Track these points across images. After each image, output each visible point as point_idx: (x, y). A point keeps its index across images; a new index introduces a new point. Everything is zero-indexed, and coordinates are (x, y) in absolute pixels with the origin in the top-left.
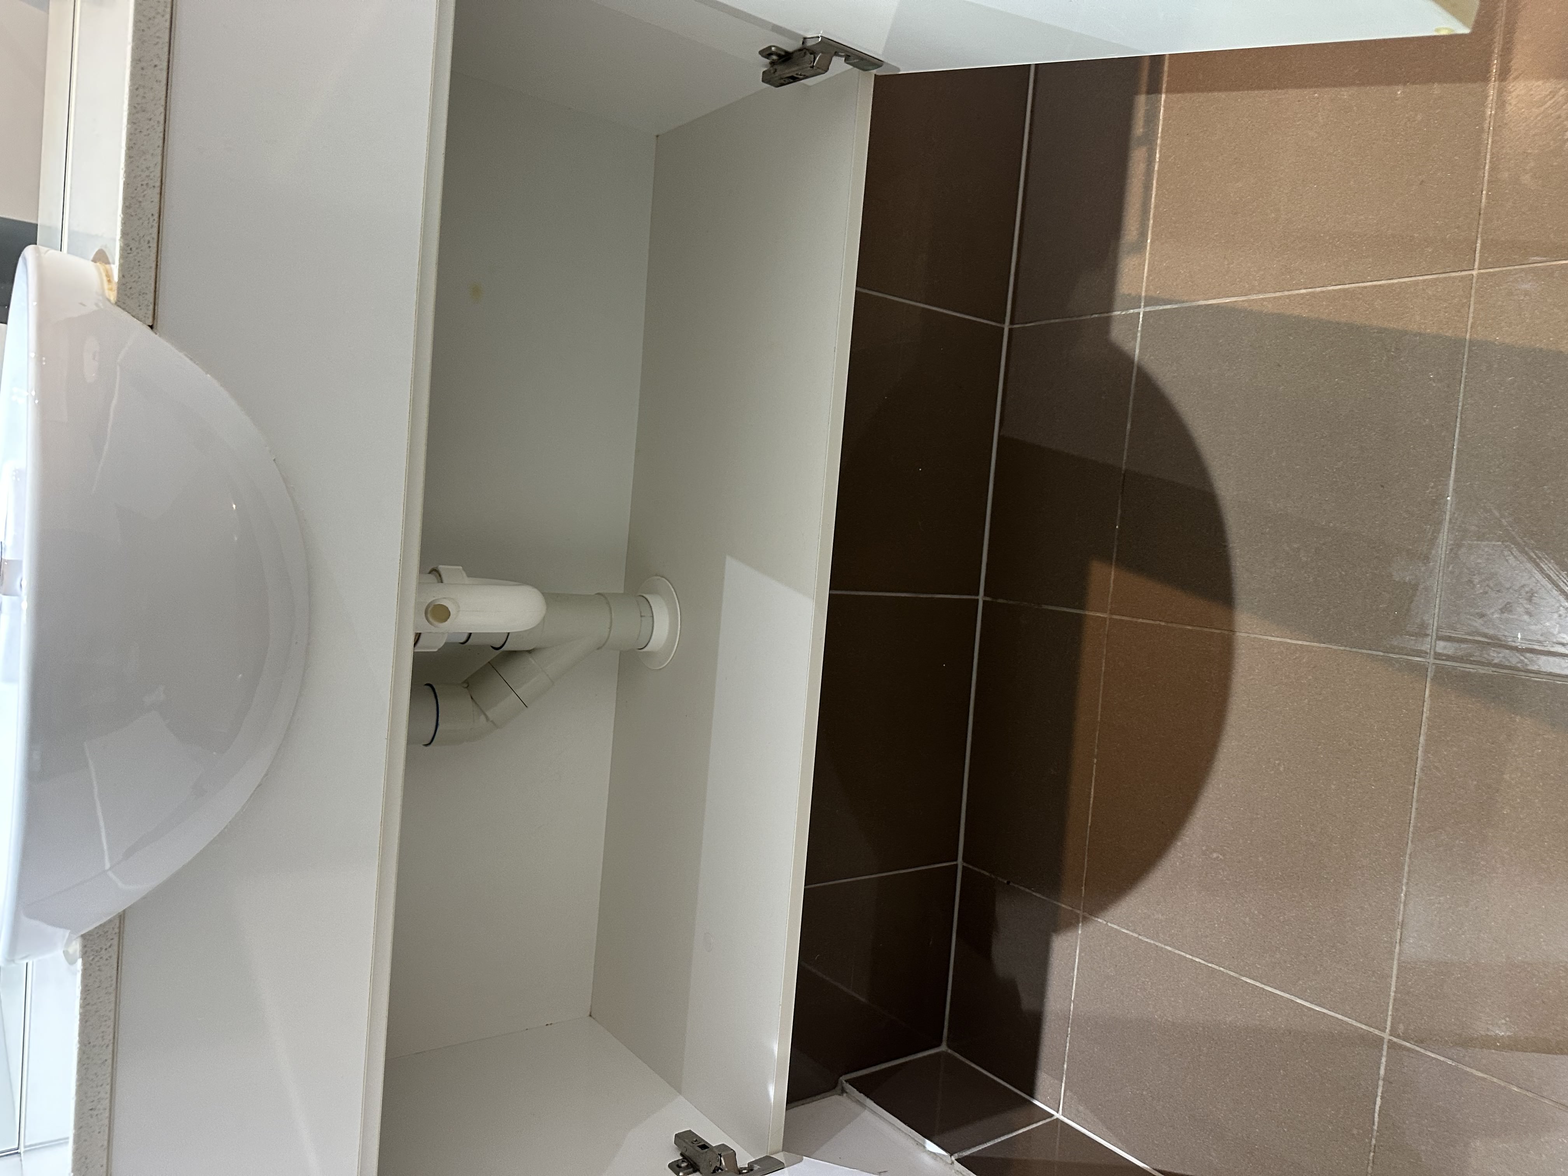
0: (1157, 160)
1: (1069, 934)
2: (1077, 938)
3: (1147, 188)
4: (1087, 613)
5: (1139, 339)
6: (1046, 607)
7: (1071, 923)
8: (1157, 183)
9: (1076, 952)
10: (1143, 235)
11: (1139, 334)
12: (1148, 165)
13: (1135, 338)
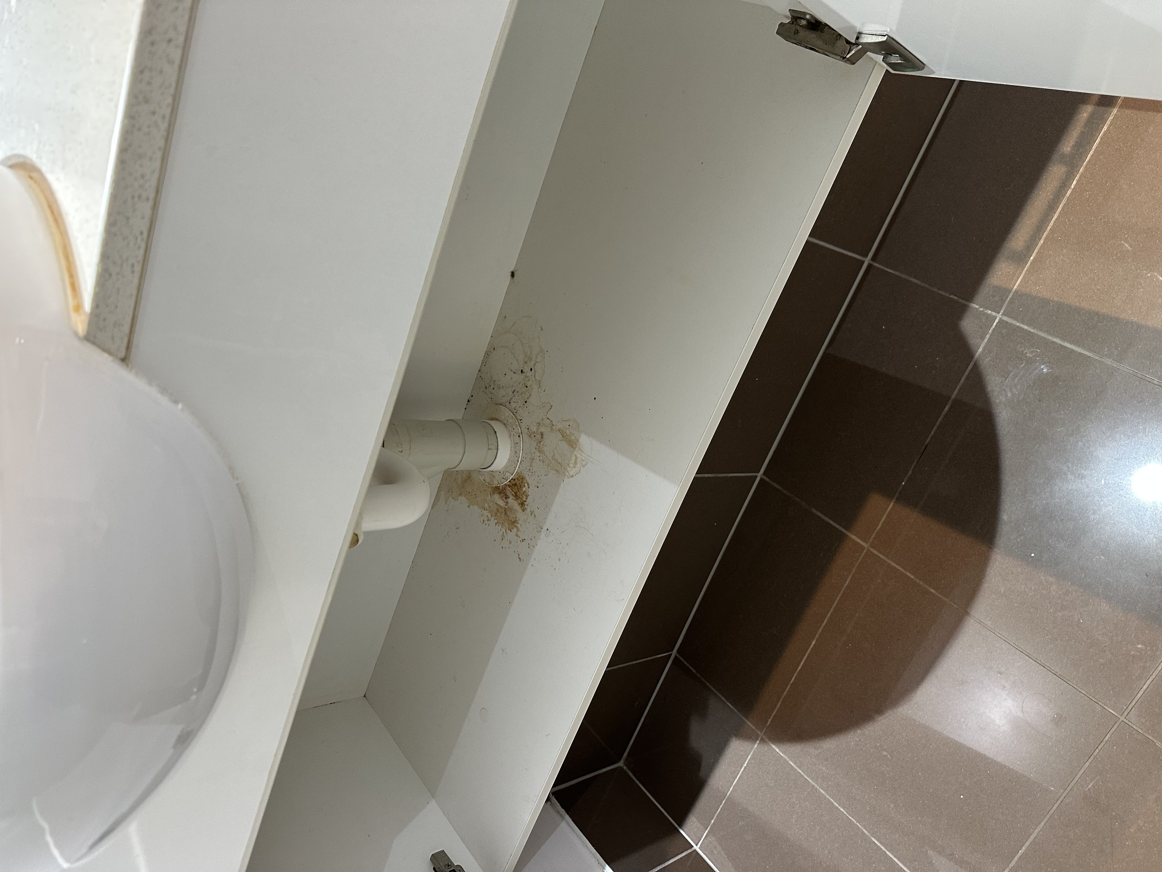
0: (1072, 187)
1: (747, 743)
2: (752, 749)
3: (1051, 208)
4: (849, 534)
5: (986, 340)
6: (814, 511)
7: (751, 737)
8: (1063, 209)
9: (747, 757)
10: (1029, 248)
11: (988, 336)
12: (1061, 187)
13: (983, 338)
